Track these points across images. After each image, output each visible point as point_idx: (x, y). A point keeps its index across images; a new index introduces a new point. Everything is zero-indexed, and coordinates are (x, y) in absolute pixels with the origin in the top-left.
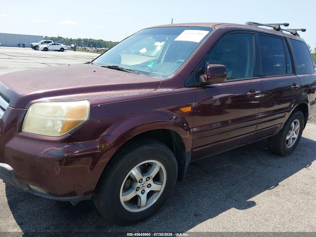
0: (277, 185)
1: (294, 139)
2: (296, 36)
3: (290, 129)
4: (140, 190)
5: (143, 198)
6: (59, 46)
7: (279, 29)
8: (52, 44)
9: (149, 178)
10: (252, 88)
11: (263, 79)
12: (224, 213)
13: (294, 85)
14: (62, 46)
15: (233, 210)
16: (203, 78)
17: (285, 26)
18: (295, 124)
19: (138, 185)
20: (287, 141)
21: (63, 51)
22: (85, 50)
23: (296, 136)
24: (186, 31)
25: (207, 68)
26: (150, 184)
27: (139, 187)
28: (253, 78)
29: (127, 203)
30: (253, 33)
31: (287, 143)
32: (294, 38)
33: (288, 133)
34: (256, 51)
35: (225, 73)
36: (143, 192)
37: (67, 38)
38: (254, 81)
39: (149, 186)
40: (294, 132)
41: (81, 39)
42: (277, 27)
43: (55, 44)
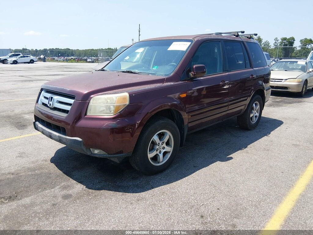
0: (247, 147)
1: (256, 117)
2: (251, 39)
3: (253, 109)
4: (159, 151)
5: (161, 156)
6: (29, 57)
7: (238, 36)
8: (21, 57)
9: (163, 142)
10: (223, 79)
11: (229, 73)
12: (213, 164)
13: (252, 75)
14: (32, 57)
15: (218, 163)
16: (191, 74)
17: (242, 33)
18: (256, 106)
19: (157, 147)
20: (251, 118)
21: (33, 63)
22: (53, 60)
23: (257, 114)
24: (174, 43)
25: (193, 67)
26: (164, 147)
27: (157, 149)
28: (222, 72)
29: (152, 159)
30: (220, 40)
31: (252, 120)
32: (249, 41)
33: (251, 112)
34: (223, 54)
35: (205, 70)
36: (160, 152)
37: (32, 50)
38: (224, 74)
39: (163, 148)
40: (256, 112)
41: (46, 49)
42: (236, 34)
43: (24, 57)
